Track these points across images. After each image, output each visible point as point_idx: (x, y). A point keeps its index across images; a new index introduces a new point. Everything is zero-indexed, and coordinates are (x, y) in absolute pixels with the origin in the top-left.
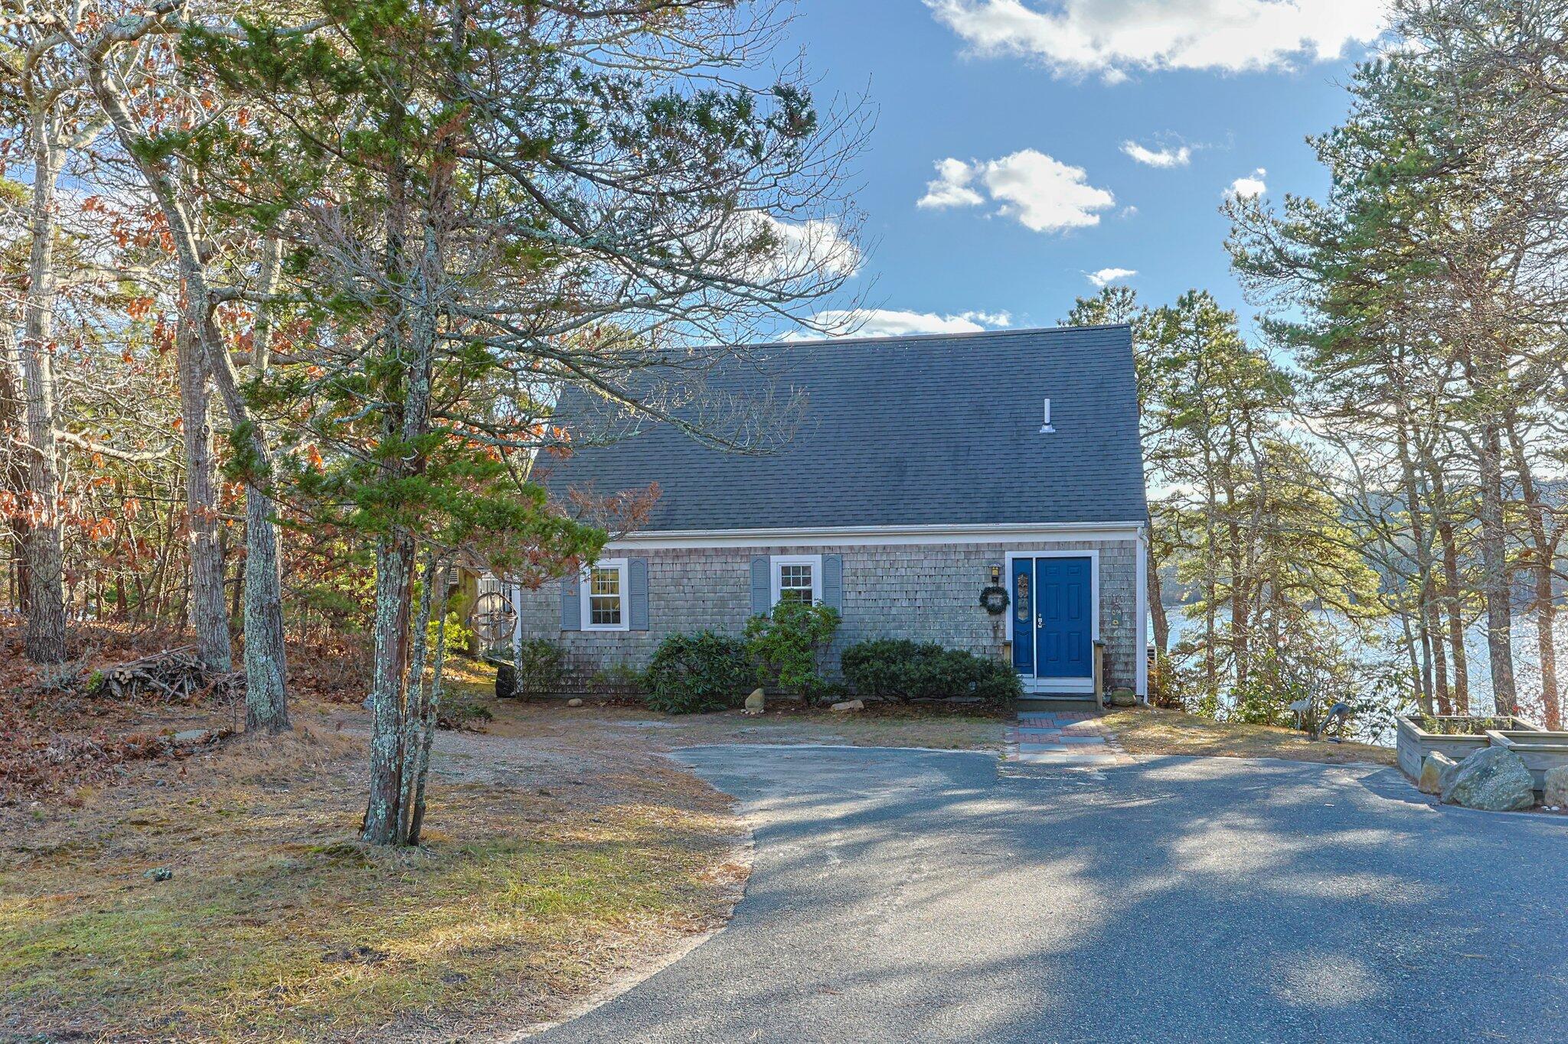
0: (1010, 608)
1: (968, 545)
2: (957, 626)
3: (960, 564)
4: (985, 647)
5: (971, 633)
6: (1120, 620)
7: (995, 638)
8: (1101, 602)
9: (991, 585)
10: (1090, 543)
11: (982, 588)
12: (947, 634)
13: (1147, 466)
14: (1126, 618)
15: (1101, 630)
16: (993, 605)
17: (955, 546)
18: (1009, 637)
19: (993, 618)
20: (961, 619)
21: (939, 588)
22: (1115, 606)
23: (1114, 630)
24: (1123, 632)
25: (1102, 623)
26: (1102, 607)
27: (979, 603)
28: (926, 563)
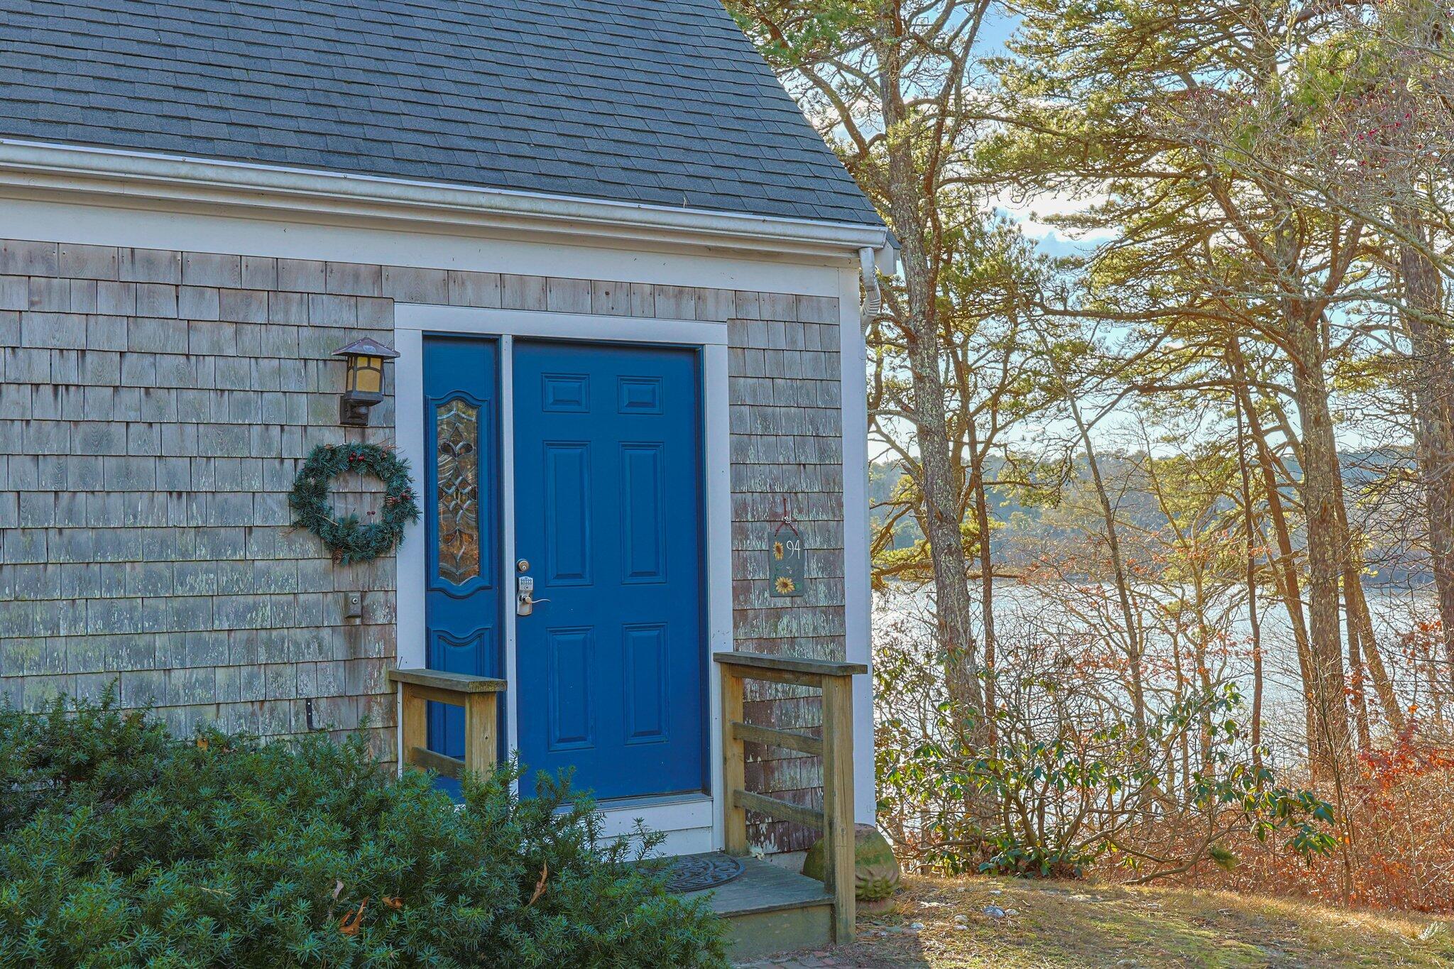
0: (414, 533)
1: (237, 262)
2: (184, 618)
3: (201, 342)
4: (309, 704)
5: (250, 645)
6: (798, 576)
7: (353, 661)
8: (739, 510)
9: (335, 438)
10: (698, 294)
11: (302, 450)
12: (137, 654)
13: (840, 118)
14: (813, 569)
15: (740, 615)
16: (351, 523)
17: (181, 261)
18: (411, 655)
19: (348, 577)
20: (201, 582)
21: (98, 446)
22: (784, 530)
23: (777, 614)
24: (807, 619)
25: (741, 588)
26: (739, 531)
27: (284, 516)
28: (36, 329)
